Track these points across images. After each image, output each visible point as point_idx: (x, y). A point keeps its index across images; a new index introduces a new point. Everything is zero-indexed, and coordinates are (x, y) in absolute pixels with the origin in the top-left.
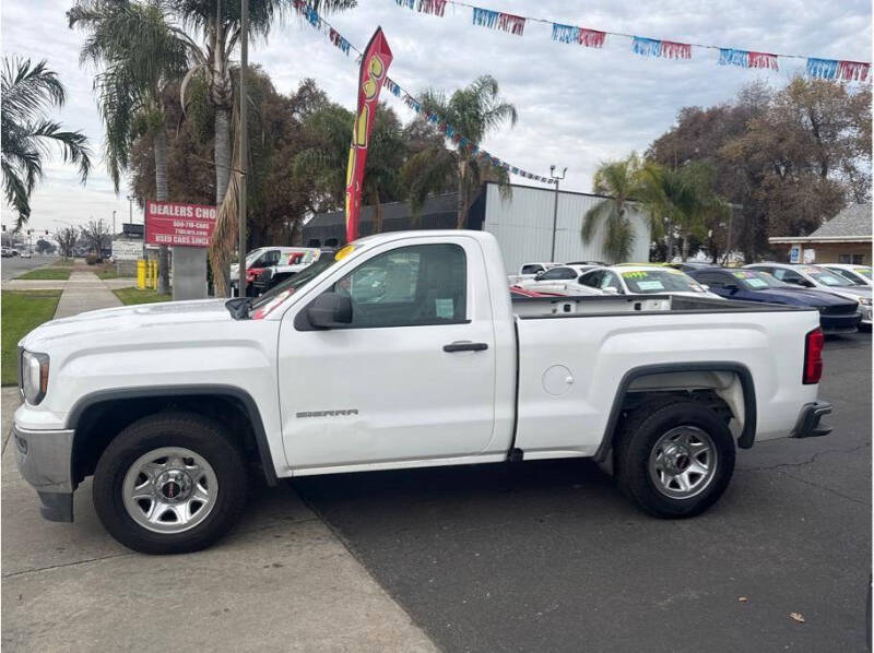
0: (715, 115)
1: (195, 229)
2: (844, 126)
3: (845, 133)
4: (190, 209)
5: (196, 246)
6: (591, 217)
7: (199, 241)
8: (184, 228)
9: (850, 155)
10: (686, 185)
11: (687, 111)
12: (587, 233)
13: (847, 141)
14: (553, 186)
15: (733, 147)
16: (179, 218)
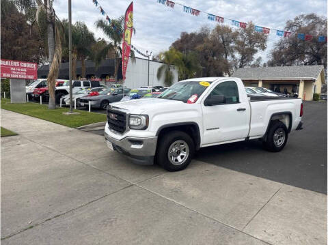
0: (193, 35)
1: (20, 71)
2: (231, 42)
3: (232, 45)
4: (18, 63)
5: (22, 79)
6: (160, 70)
7: (23, 77)
8: (16, 71)
9: (233, 52)
10: (189, 60)
11: (183, 33)
12: (159, 76)
13: (232, 47)
14: (147, 58)
15: (200, 47)
16: (14, 67)
